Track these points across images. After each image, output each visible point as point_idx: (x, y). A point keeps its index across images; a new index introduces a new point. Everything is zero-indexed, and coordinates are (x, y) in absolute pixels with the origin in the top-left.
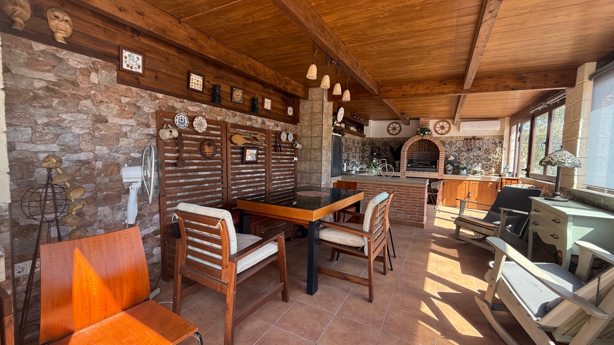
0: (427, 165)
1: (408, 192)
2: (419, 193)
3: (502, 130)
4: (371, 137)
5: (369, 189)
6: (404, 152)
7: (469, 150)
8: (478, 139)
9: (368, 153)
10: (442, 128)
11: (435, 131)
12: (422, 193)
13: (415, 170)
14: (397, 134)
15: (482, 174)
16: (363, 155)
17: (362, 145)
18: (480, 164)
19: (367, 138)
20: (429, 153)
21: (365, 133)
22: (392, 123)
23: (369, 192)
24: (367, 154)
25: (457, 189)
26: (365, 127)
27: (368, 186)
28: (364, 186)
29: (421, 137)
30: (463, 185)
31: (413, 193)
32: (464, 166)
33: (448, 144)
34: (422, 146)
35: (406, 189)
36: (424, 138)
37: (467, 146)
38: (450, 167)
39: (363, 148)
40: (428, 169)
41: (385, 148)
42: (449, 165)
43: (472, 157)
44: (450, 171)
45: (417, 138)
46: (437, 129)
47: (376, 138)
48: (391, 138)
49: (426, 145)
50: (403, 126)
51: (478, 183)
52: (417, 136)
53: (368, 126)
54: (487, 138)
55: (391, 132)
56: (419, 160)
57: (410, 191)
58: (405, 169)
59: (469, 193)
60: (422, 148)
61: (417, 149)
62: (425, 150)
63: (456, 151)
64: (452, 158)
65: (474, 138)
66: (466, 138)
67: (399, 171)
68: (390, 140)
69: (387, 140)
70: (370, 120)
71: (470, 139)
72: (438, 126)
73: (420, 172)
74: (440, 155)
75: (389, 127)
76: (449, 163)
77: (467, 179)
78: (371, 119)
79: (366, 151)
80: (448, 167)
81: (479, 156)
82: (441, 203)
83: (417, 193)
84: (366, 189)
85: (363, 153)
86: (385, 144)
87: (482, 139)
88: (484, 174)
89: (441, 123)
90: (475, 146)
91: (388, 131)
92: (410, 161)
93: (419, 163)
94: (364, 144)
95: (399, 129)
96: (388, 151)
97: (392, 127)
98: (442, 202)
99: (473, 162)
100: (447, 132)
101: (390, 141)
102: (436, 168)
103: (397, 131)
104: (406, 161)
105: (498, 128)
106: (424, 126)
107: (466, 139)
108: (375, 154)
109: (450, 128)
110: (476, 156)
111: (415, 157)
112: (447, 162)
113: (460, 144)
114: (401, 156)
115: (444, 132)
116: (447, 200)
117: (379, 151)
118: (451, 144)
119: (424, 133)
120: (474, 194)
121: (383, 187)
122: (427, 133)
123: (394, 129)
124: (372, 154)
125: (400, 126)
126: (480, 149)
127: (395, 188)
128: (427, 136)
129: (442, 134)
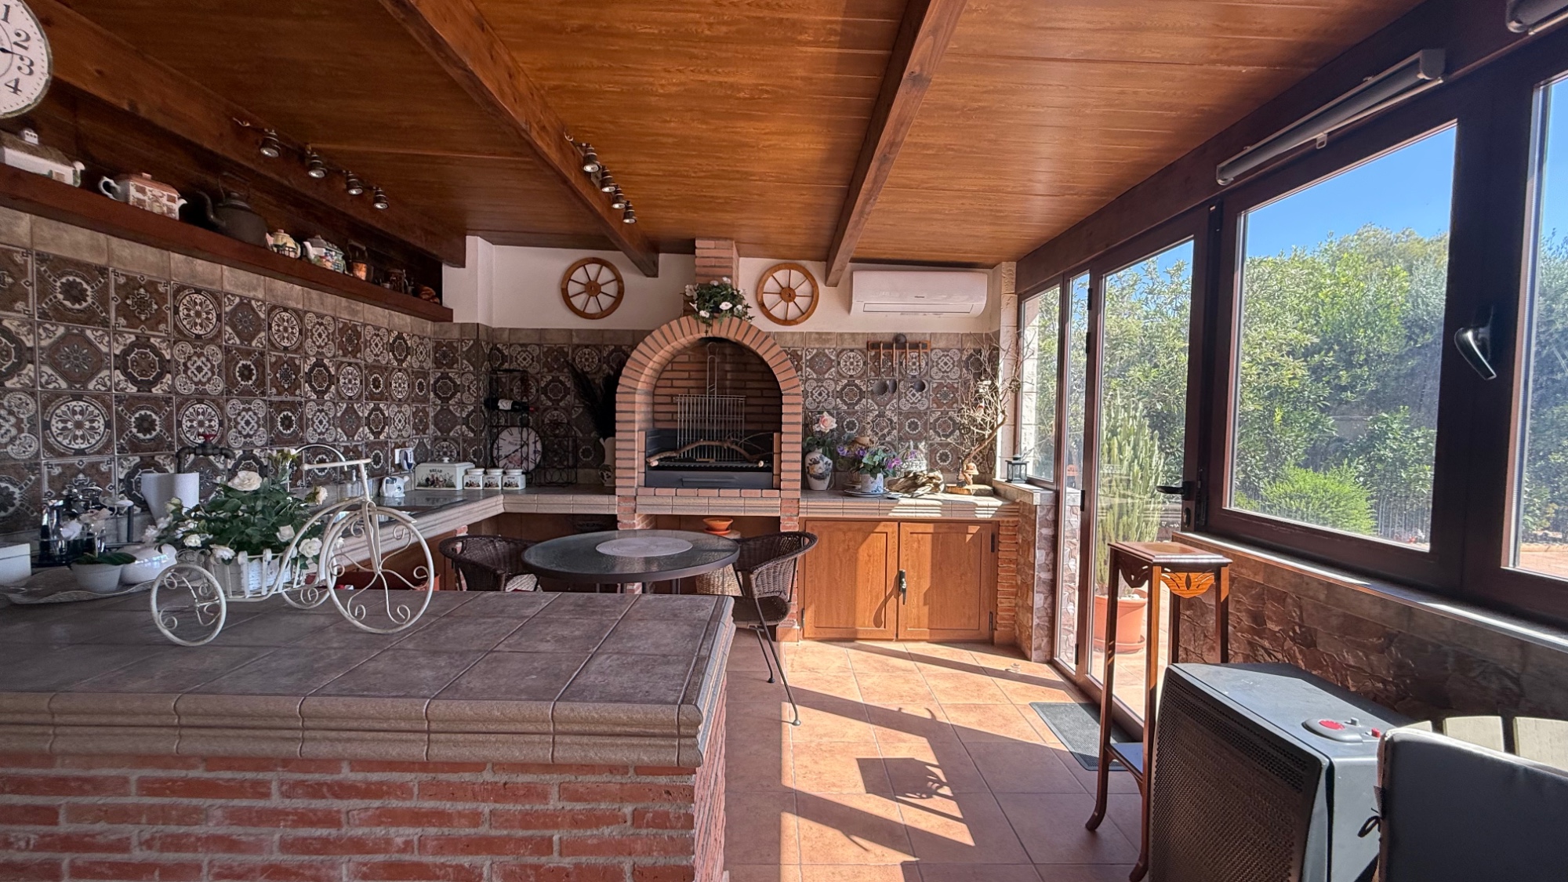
0: (732, 455)
1: (526, 820)
2: (638, 818)
3: (993, 310)
4: (480, 319)
5: (122, 815)
6: (629, 398)
7: (884, 389)
8: (915, 346)
9: (466, 403)
10: (787, 294)
11: (762, 305)
12: (661, 821)
13: (682, 484)
14: (604, 314)
15: (937, 486)
16: (445, 410)
17: (438, 363)
18: (922, 445)
19: (463, 325)
20: (742, 400)
21: (447, 301)
22: (583, 263)
23: (122, 846)
24: (461, 404)
25: (854, 560)
26: (448, 272)
27: (96, 785)
28: (59, 785)
29: (703, 327)
30: (877, 542)
31: (576, 823)
32: (877, 459)
33: (811, 364)
34: (712, 369)
35: (503, 792)
36: (718, 330)
37: (878, 373)
38: (822, 463)
39: (445, 376)
40: (737, 475)
41: (555, 379)
42: (817, 454)
43: (895, 419)
44: (821, 477)
45: (685, 334)
46: (768, 300)
47: (512, 331)
48: (578, 331)
49: (728, 367)
50: (633, 279)
51: (930, 528)
52: (683, 320)
53: (463, 266)
54: (942, 344)
55: (578, 302)
56: (701, 434)
57: (554, 803)
58: (639, 476)
59: (901, 575)
60: (712, 379)
61: (692, 383)
62: (722, 389)
63: (839, 395)
64: (828, 424)
65: (899, 342)
66: (872, 339)
67: (612, 491)
68: (575, 341)
69: (561, 340)
70: (469, 239)
71: (889, 346)
72: (770, 285)
73: (703, 492)
74: (785, 409)
75: (567, 277)
76: (819, 444)
77: (891, 515)
78: (475, 232)
79: (457, 388)
80: (816, 462)
81: (920, 415)
82: (797, 627)
83: (613, 819)
84: (76, 813)
85: (445, 400)
86: (556, 360)
87: (925, 346)
88: (942, 487)
89: (781, 275)
90: (904, 377)
91: (566, 298)
92: (661, 440)
93: (702, 448)
94: (444, 354)
95: (611, 289)
96: (567, 391)
97: (584, 280)
98: (801, 624)
99: (900, 439)
100: (805, 314)
101: (578, 346)
102: (769, 469)
103: (606, 302)
104: (639, 441)
105: (979, 304)
106: (714, 277)
107: (873, 345)
108: (504, 405)
109: (814, 297)
110: (908, 416)
111: (683, 418)
112: (812, 441)
113: (853, 365)
114: (618, 416)
115: (793, 313)
116: (817, 613)
117: (526, 391)
118: (820, 363)
119: (716, 310)
120: (919, 577)
121: (273, 777)
122: (725, 306)
123: (592, 288)
124: (491, 404)
125: (618, 279)
126: (922, 387)
127: (403, 791)
128: (726, 320)
129: (786, 322)
